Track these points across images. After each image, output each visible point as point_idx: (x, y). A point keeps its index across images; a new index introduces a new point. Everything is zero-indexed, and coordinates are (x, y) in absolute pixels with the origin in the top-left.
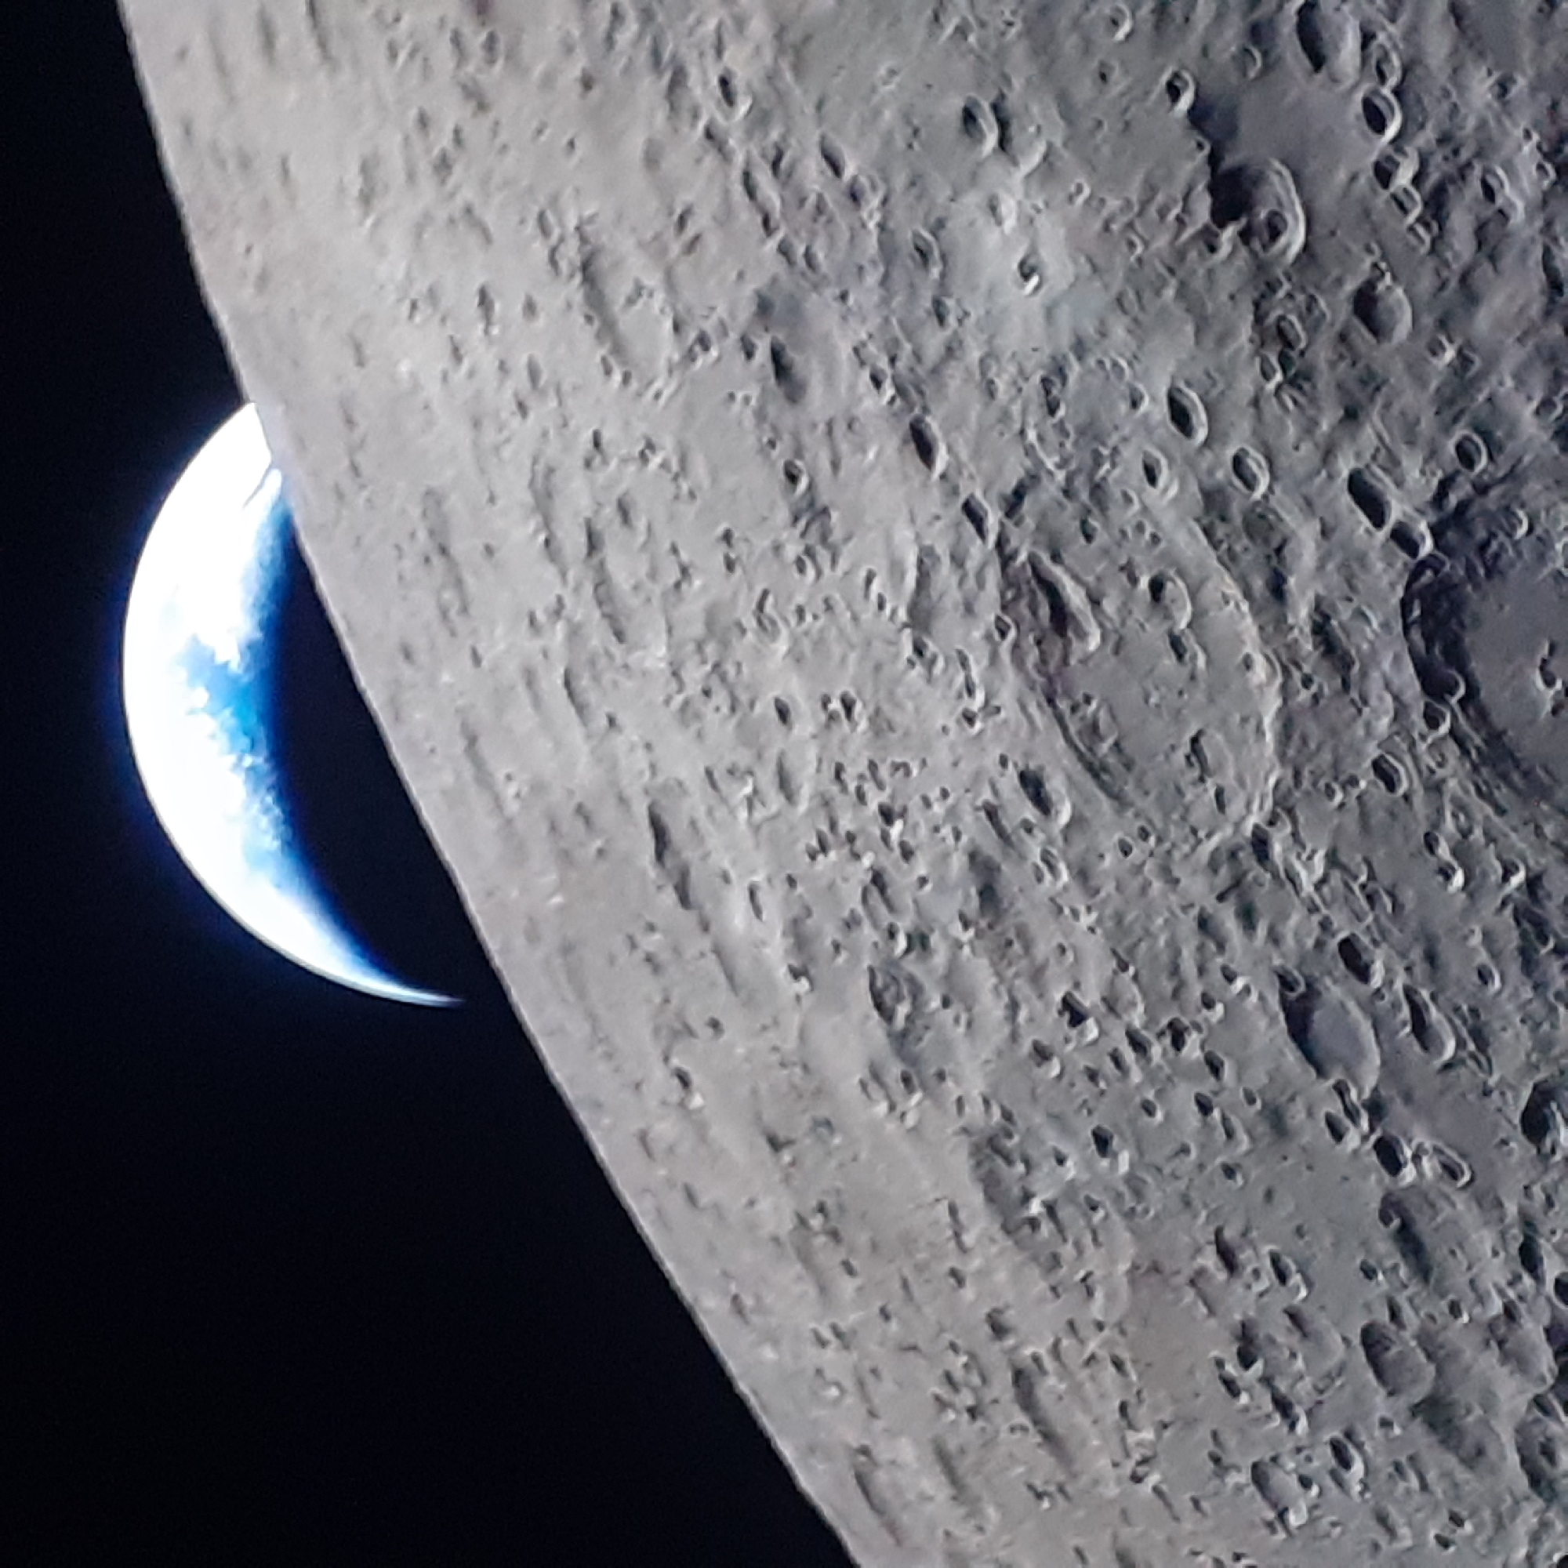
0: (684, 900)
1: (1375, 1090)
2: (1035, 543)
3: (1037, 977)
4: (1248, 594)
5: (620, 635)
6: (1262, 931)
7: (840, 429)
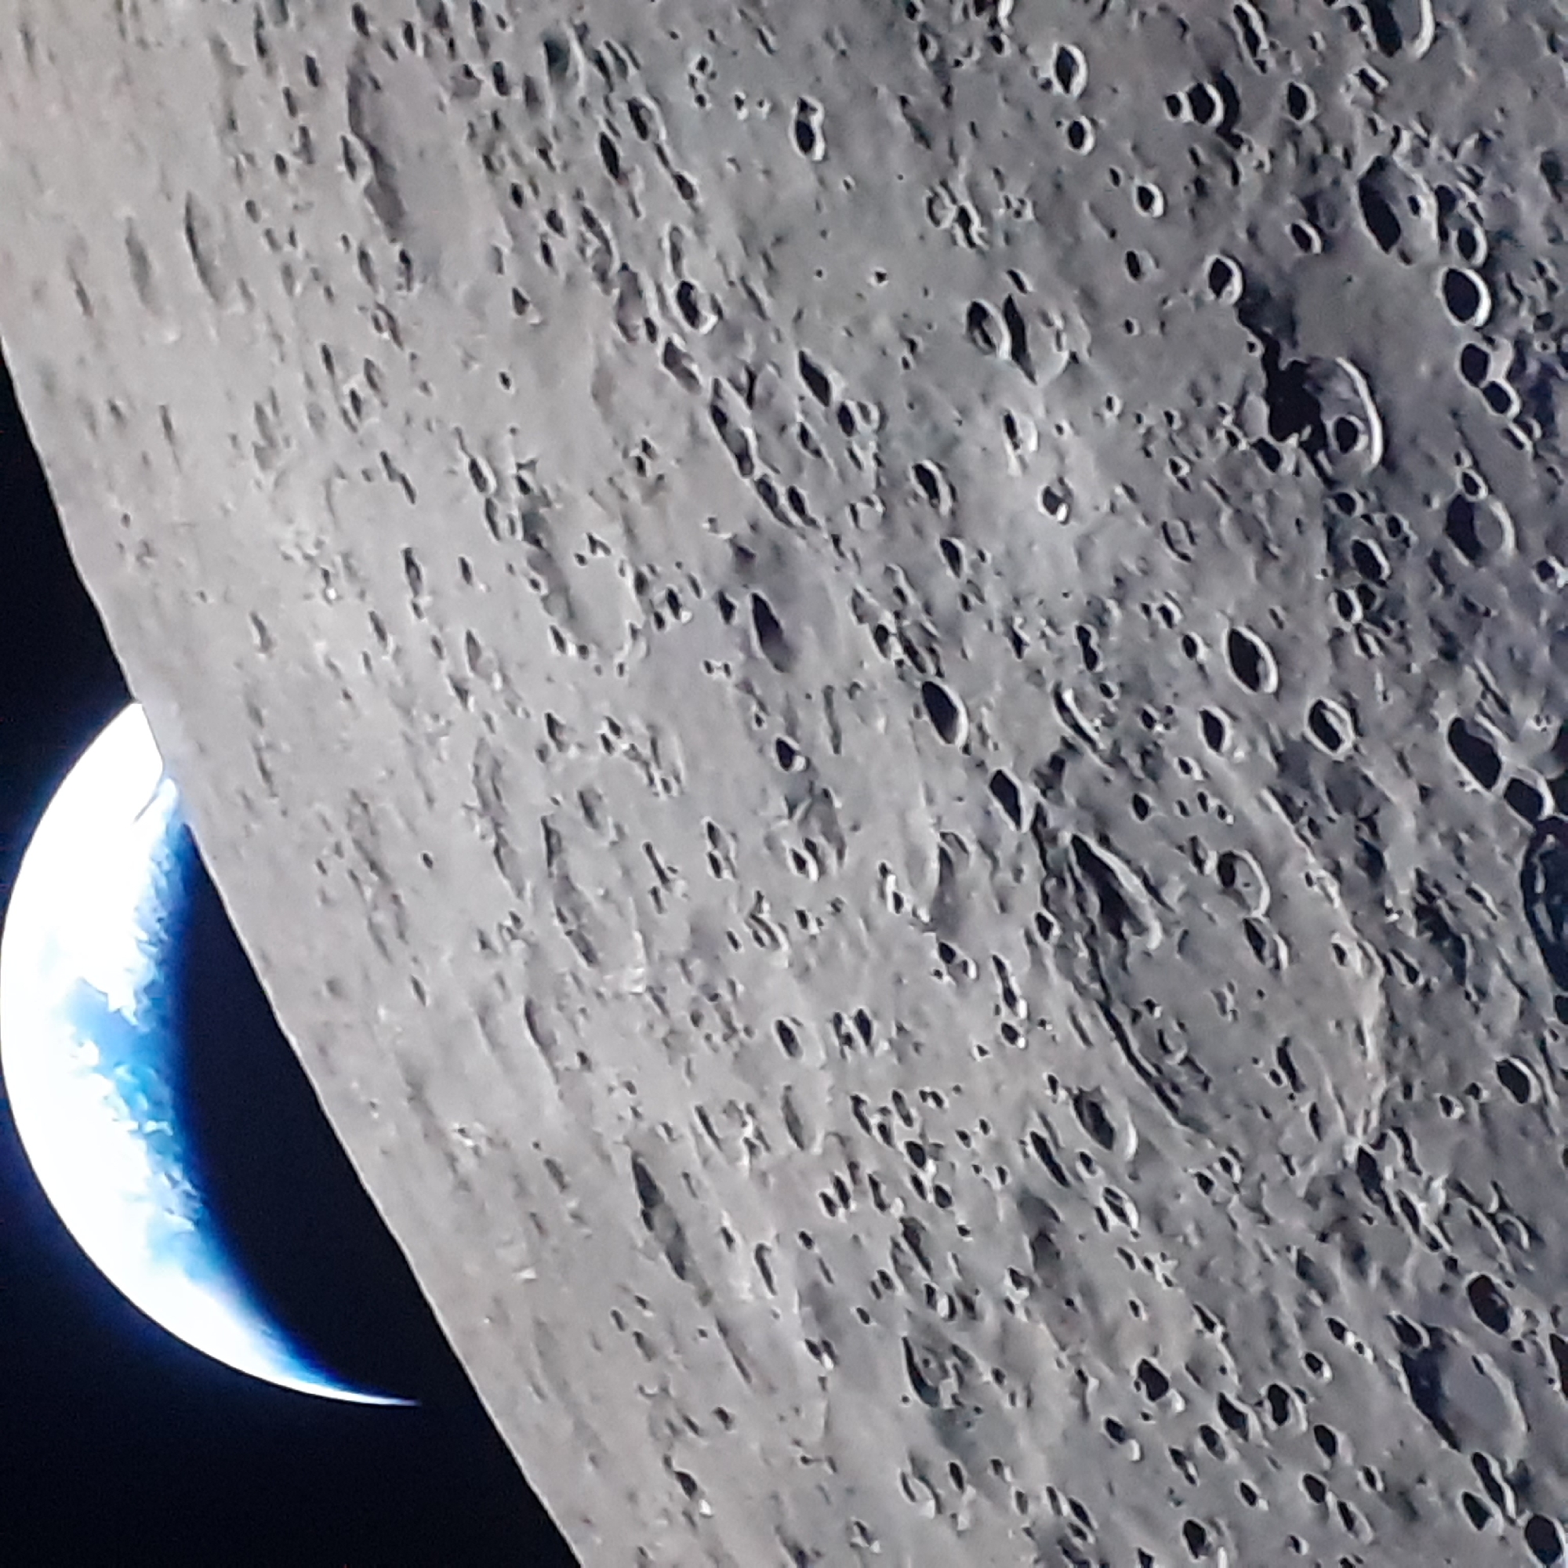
0: (680, 1269)
1: (1521, 1464)
2: (1079, 824)
3: (1108, 1343)
4: (1337, 872)
5: (589, 955)
6: (1374, 1277)
7: (840, 698)
